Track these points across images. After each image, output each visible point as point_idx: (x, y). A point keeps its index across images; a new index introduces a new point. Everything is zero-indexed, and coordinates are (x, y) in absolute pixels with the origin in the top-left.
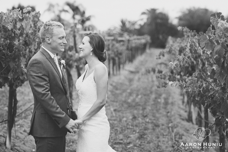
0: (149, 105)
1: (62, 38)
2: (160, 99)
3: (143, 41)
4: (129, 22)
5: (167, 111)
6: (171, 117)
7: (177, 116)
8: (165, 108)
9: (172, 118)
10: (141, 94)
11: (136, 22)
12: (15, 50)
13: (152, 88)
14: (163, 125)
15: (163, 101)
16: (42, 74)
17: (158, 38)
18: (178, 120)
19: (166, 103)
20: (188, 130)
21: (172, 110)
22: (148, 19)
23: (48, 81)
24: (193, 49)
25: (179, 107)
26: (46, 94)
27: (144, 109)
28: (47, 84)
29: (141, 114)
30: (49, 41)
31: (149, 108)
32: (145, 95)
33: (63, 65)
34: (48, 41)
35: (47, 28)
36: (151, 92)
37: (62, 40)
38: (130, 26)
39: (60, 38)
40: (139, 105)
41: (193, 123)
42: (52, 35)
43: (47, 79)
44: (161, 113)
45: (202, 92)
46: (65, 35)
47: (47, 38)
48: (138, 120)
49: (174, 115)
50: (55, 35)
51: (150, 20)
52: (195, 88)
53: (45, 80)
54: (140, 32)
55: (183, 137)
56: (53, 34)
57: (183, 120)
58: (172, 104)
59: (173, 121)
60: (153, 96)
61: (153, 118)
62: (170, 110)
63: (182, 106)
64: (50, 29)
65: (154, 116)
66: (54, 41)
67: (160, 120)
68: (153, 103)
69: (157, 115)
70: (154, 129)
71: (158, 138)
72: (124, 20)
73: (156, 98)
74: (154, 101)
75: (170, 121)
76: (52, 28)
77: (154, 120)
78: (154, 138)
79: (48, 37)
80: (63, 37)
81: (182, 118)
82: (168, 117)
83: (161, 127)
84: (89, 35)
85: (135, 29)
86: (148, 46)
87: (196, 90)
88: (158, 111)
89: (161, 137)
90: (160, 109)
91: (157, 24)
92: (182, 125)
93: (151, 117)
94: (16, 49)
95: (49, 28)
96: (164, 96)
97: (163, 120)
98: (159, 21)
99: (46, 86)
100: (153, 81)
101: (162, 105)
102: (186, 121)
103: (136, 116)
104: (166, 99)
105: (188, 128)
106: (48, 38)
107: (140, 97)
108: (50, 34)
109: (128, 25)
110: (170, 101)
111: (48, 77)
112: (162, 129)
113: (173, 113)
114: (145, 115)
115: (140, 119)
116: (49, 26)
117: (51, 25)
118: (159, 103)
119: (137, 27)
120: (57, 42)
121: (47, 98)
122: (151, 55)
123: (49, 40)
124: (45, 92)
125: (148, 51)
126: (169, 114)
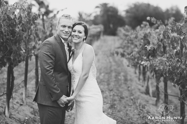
0: (112, 81)
2: (120, 76)
3: (99, 30)
4: (85, 14)
5: (128, 86)
6: (131, 91)
7: (137, 90)
8: (126, 84)
9: (133, 92)
10: (103, 72)
11: (91, 14)
12: (16, 35)
13: (111, 67)
14: (127, 97)
15: (123, 78)
16: (50, 54)
17: (110, 27)
18: (138, 93)
19: (126, 80)
20: (148, 101)
21: (131, 85)
22: (101, 12)
23: (54, 61)
24: (166, 35)
25: (137, 83)
26: (50, 71)
27: (108, 84)
28: (52, 63)
29: (107, 88)
31: (112, 84)
32: (107, 73)
36: (111, 71)
38: (86, 17)
40: (104, 81)
41: (150, 96)
43: (54, 58)
44: (123, 88)
45: (171, 69)
48: (106, 93)
49: (134, 89)
51: (102, 13)
52: (166, 67)
53: (52, 59)
54: (95, 22)
55: (146, 107)
57: (142, 93)
58: (131, 80)
59: (134, 93)
60: (113, 74)
61: (118, 92)
62: (130, 86)
63: (138, 82)
65: (118, 90)
67: (124, 93)
68: (114, 79)
69: (120, 89)
70: (120, 101)
71: (125, 107)
72: (81, 13)
73: (116, 76)
74: (115, 78)
75: (132, 94)
77: (119, 93)
78: (122, 108)
81: (141, 91)
82: (129, 90)
83: (126, 99)
85: (91, 20)
86: (102, 34)
87: (167, 68)
88: (120, 86)
89: (127, 107)
90: (121, 85)
91: (108, 16)
92: (142, 97)
93: (116, 91)
94: (18, 35)
96: (122, 74)
97: (126, 94)
98: (110, 13)
99: (51, 65)
100: (110, 62)
101: (123, 81)
102: (144, 94)
103: (103, 90)
104: (125, 77)
105: (147, 100)
107: (103, 74)
109: (84, 17)
110: (129, 78)
111: (55, 57)
112: (127, 101)
113: (133, 88)
114: (111, 89)
115: (107, 92)
118: (120, 80)
119: (92, 18)
121: (50, 74)
122: (105, 41)
124: (49, 69)
125: (102, 37)
126: (130, 89)
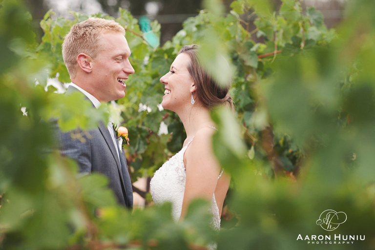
1: (120, 57)
30: (88, 67)
33: (124, 138)
34: (84, 66)
35: (82, 33)
37: (121, 63)
39: (115, 58)
42: (95, 49)
46: (129, 52)
47: (83, 59)
50: (102, 51)
56: (97, 47)
64: (88, 35)
66: (100, 66)
76: (94, 31)
79: (85, 57)
80: (124, 56)
84: (189, 51)
95: (87, 33)
106: (86, 60)
108: (91, 48)
116: (87, 29)
117: (91, 26)
120: (108, 69)
123: (88, 64)
